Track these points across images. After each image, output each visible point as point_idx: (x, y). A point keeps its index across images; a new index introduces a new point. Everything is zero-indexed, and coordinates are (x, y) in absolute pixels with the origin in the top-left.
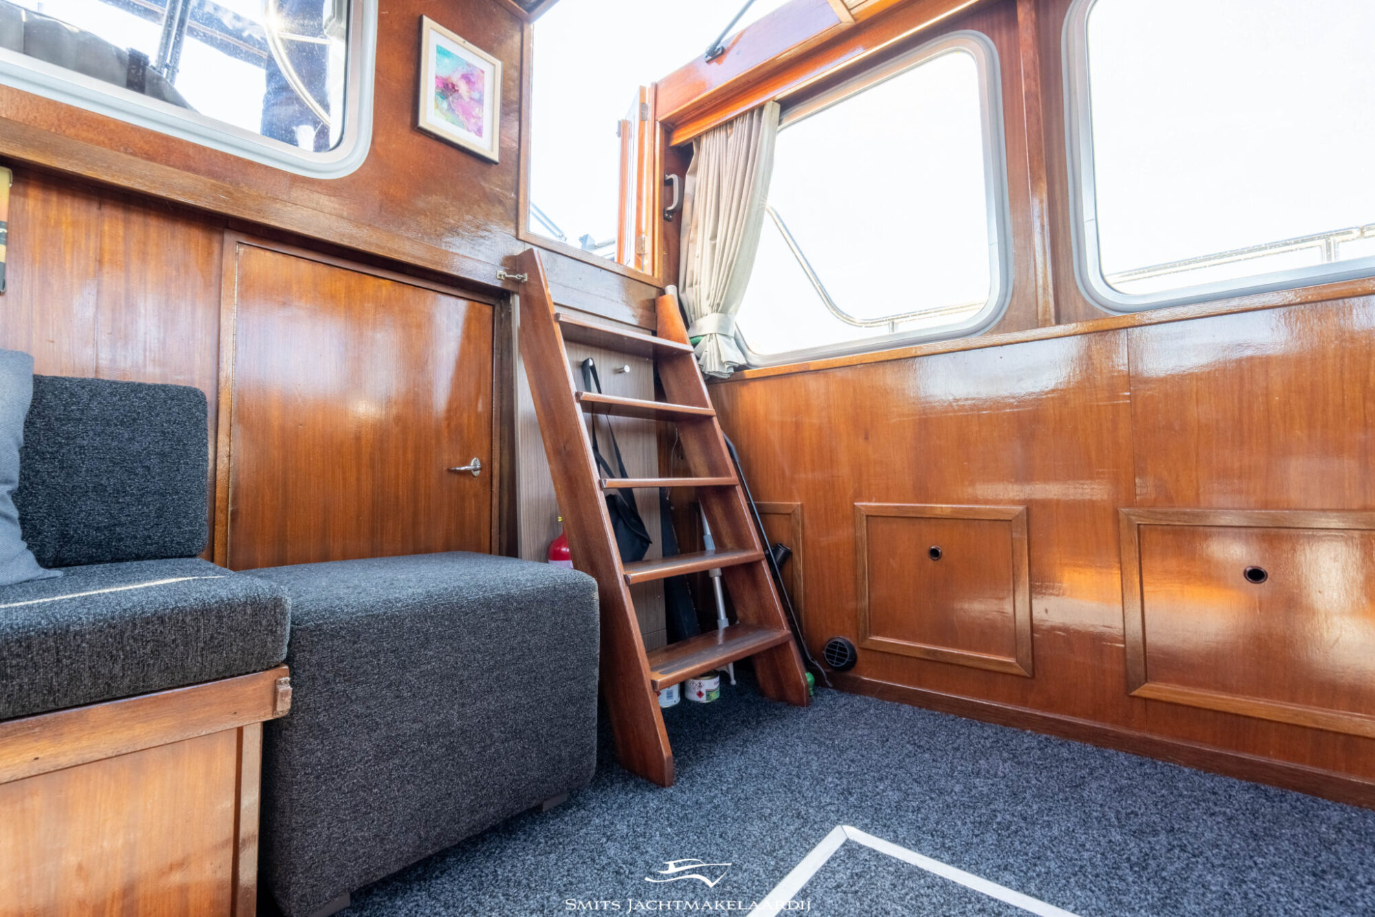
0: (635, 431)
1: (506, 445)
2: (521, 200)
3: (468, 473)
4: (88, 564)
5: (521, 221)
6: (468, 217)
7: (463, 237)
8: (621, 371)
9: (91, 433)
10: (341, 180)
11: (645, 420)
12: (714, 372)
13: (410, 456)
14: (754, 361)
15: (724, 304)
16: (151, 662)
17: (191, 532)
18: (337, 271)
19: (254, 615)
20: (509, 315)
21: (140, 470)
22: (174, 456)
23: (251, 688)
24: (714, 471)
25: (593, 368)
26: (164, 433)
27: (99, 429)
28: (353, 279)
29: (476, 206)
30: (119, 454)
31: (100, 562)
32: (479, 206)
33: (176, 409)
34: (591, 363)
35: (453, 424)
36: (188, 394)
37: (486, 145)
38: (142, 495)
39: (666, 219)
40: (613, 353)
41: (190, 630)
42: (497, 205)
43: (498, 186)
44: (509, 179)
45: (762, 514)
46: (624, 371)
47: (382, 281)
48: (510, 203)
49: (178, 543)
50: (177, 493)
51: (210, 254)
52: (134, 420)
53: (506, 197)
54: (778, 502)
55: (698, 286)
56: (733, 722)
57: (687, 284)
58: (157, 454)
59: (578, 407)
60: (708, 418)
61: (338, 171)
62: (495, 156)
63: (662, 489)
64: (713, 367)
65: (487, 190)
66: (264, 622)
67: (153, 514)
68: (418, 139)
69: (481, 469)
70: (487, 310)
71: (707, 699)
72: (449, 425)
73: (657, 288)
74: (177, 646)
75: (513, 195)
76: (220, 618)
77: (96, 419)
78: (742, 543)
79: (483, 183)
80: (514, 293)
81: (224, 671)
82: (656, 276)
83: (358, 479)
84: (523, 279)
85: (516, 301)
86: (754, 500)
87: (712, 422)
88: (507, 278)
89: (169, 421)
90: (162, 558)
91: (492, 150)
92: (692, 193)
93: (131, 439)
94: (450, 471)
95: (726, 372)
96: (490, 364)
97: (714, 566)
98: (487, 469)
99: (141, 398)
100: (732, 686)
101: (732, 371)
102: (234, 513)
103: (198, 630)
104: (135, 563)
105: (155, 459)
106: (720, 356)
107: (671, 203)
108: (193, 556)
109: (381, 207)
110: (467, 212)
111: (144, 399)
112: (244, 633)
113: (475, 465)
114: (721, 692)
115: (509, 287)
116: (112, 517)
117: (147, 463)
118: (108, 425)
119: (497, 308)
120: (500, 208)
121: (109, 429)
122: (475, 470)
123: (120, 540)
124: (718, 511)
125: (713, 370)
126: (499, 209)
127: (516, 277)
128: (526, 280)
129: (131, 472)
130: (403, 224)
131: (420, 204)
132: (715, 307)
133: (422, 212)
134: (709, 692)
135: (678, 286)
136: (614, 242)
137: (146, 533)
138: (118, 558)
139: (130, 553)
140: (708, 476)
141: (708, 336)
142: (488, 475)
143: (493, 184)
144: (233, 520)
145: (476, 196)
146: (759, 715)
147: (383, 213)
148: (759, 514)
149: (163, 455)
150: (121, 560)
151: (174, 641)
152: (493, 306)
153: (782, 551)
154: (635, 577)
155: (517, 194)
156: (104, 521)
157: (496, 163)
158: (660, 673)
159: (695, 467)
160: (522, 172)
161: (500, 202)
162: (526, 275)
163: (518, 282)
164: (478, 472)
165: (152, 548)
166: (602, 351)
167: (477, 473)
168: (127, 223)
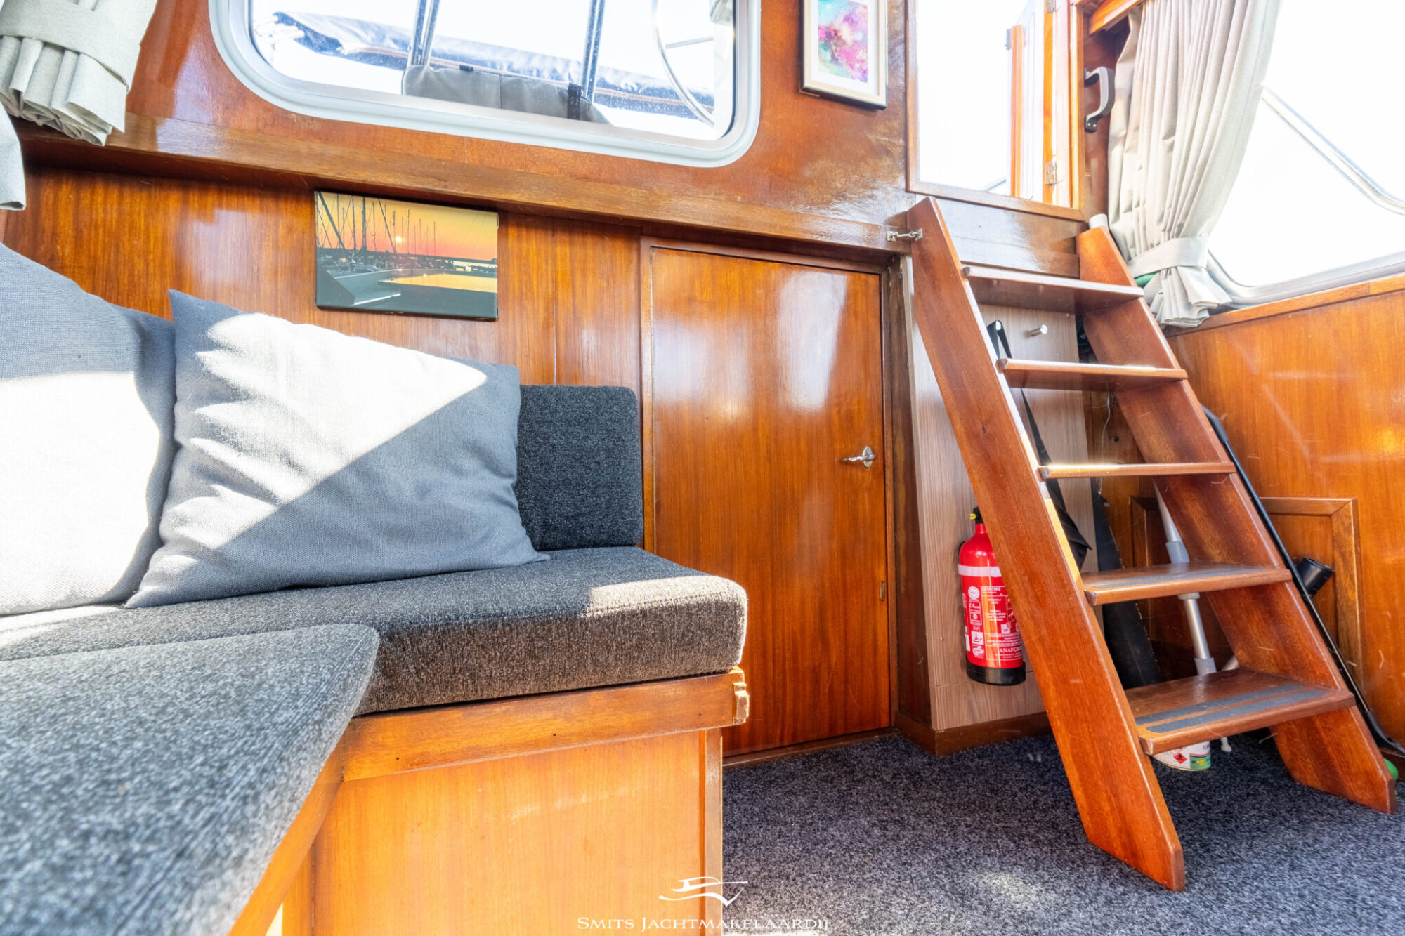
0: (1056, 407)
1: (900, 432)
2: (911, 145)
3: (859, 463)
4: (561, 549)
5: (912, 170)
6: (855, 177)
7: (850, 200)
8: (1034, 333)
9: (559, 433)
10: (735, 163)
11: (1068, 392)
12: (1177, 319)
13: (803, 446)
14: (1244, 294)
15: (1189, 225)
16: (636, 655)
17: (631, 522)
18: (732, 262)
19: (717, 615)
20: (899, 283)
21: (593, 465)
22: (616, 451)
23: (713, 691)
24: (1185, 454)
25: (1002, 333)
26: (608, 431)
27: (564, 429)
28: (745, 267)
29: (862, 163)
30: (578, 451)
31: (570, 547)
32: (866, 162)
33: (615, 409)
34: (998, 327)
35: (843, 413)
36: (623, 394)
37: (871, 91)
38: (596, 488)
39: (1089, 131)
40: (1023, 312)
41: (667, 626)
42: (884, 157)
43: (885, 135)
44: (896, 124)
45: (1275, 515)
46: (1040, 333)
47: (771, 264)
48: (898, 151)
49: (623, 533)
50: (620, 486)
51: (630, 262)
52: (587, 420)
53: (894, 145)
54: (1299, 498)
55: (1139, 209)
56: (1253, 812)
57: (1122, 208)
58: (604, 450)
59: (1002, 378)
60: (1175, 382)
61: (730, 156)
62: (881, 100)
63: (1095, 481)
64: (1174, 312)
65: (874, 141)
66: (726, 623)
67: (604, 506)
68: (804, 103)
69: (874, 459)
70: (873, 280)
71: (1192, 767)
72: (839, 412)
73: (1078, 221)
74: (656, 640)
75: (901, 142)
76: (690, 615)
77: (561, 421)
78: (1241, 555)
79: (869, 136)
80: (904, 255)
81: (691, 670)
82: (1076, 206)
83: (757, 472)
84: (917, 235)
85: (908, 265)
86: (1259, 496)
87: (1181, 389)
88: (898, 239)
89: (611, 420)
90: (612, 546)
91: (878, 94)
92: (1127, 88)
93: (585, 438)
94: (841, 462)
95: (1195, 317)
96: (879, 341)
97: (1189, 590)
98: (880, 457)
99: (590, 400)
100: (1224, 753)
101: (1206, 315)
102: (658, 505)
103: (672, 627)
104: (595, 550)
105: (603, 455)
106: (1185, 294)
107: (1097, 107)
108: (631, 545)
109: (771, 184)
110: (854, 172)
111: (591, 400)
112: (710, 633)
113: (867, 454)
114: (1213, 761)
115: (899, 249)
116: (576, 507)
117: (597, 459)
118: (570, 425)
119: (884, 276)
120: (888, 159)
121: (571, 429)
122: (868, 460)
123: (583, 528)
124: (1194, 510)
125: (1175, 316)
126: (887, 162)
127: (909, 235)
128: (921, 237)
129: (587, 467)
130: (792, 197)
131: (807, 173)
132: (1173, 231)
133: (810, 182)
134: (1194, 758)
135: (1107, 214)
136: (1005, 181)
137: (600, 522)
138: (582, 546)
139: (590, 541)
140: (1176, 462)
141: (1164, 273)
142: (880, 466)
143: (878, 134)
144: (658, 512)
145: (863, 151)
146: (1299, 810)
147: (773, 190)
148: (1269, 514)
149: (608, 451)
150: (583, 547)
151: (654, 635)
152: (880, 275)
153: (1315, 571)
154: (1102, 596)
155: (906, 139)
156: (570, 510)
157: (882, 108)
158: (1148, 729)
159: (1150, 450)
160: (910, 112)
161: (888, 153)
162: (921, 230)
163: (909, 242)
164: (870, 463)
165: (604, 537)
166: (1010, 309)
167: (868, 464)
168: (571, 244)
